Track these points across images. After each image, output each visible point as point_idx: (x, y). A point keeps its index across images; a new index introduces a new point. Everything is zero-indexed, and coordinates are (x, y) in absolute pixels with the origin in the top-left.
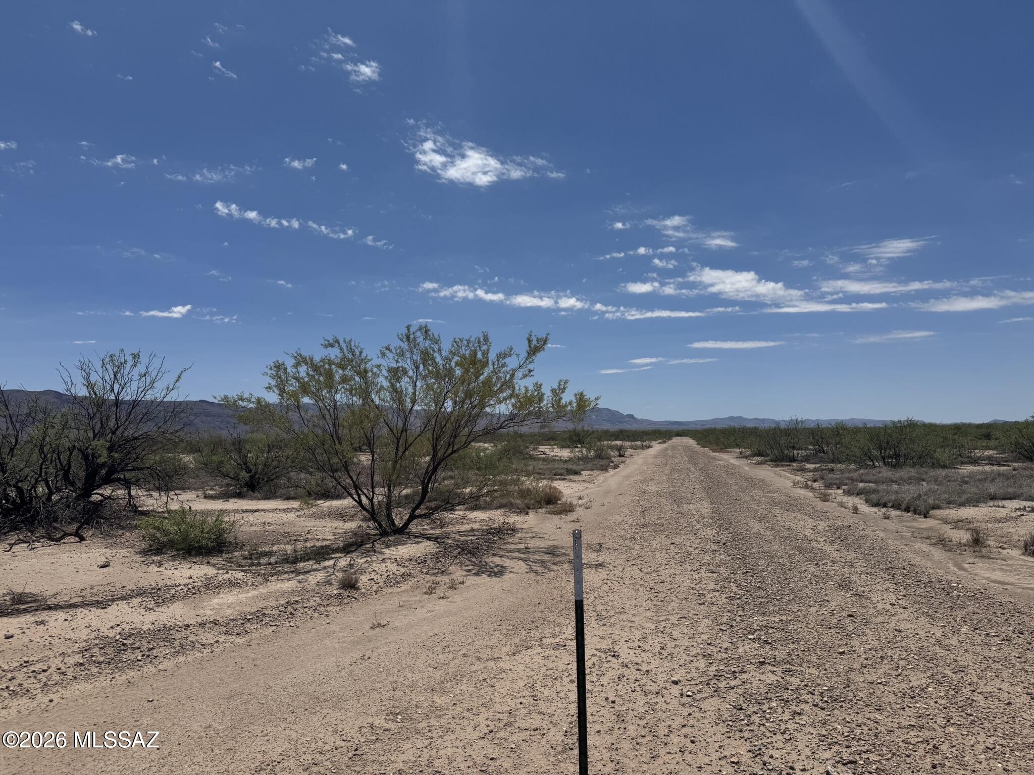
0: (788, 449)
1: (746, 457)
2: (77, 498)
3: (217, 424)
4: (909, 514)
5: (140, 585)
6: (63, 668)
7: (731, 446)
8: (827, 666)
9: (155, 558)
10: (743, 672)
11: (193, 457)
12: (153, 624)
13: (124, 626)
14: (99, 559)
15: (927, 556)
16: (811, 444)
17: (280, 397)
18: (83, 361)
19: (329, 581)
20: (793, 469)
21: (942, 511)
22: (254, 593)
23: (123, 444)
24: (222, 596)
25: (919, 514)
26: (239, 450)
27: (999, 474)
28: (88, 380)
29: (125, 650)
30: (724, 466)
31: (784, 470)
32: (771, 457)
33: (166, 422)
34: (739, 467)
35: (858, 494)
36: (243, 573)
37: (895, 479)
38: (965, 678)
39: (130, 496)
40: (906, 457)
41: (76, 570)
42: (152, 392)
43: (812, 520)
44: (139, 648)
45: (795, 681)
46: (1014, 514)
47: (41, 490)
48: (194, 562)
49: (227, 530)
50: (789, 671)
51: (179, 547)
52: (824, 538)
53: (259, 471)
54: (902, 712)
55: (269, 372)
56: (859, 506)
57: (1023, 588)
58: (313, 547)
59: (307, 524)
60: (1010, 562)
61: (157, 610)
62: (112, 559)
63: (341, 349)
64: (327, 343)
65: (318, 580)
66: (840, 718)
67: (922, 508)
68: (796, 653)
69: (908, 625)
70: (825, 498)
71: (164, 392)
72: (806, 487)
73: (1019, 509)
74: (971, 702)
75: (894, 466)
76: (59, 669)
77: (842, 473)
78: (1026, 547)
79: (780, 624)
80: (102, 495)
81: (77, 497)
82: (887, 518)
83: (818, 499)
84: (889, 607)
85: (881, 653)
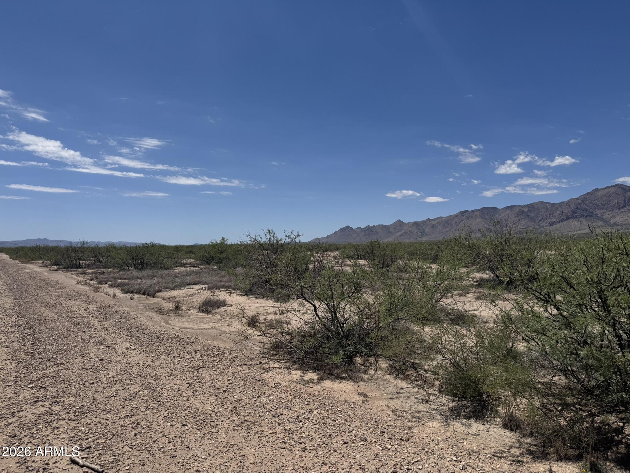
0: (76, 260)
1: (47, 266)
4: (145, 296)
7: (36, 259)
8: (81, 394)
10: (21, 410)
15: (151, 318)
16: (92, 257)
20: (79, 273)
21: (162, 293)
25: (150, 296)
27: (193, 272)
30: (29, 273)
31: (72, 274)
32: (65, 265)
34: (40, 273)
35: (117, 287)
37: (140, 277)
38: (159, 382)
40: (148, 264)
43: (86, 304)
45: (58, 408)
46: (197, 292)
50: (55, 403)
52: (92, 315)
54: (123, 410)
56: (117, 294)
57: (195, 329)
60: (191, 317)
66: (85, 423)
67: (152, 292)
68: (61, 390)
69: (135, 359)
70: (96, 290)
72: (86, 284)
73: (200, 289)
74: (160, 395)
75: (140, 269)
77: (109, 275)
78: (199, 308)
79: (53, 374)
82: (132, 299)
83: (92, 291)
84: (125, 351)
85: (116, 378)
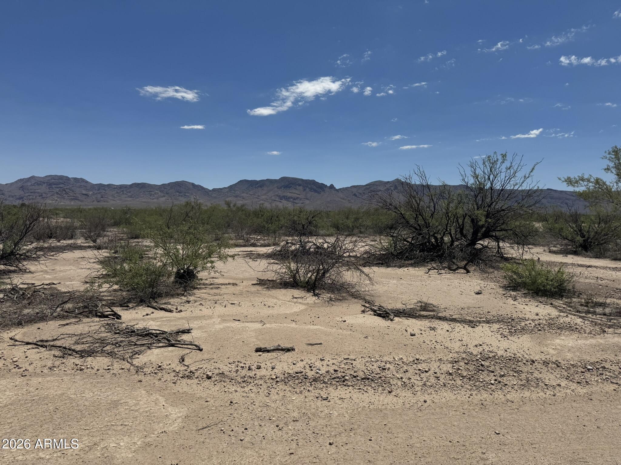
3: (559, 204)
5: (500, 313)
6: (438, 373)
9: (513, 293)
11: (542, 224)
12: (506, 351)
13: (485, 347)
14: (476, 287)
18: (472, 162)
22: (593, 341)
23: (496, 213)
24: (563, 338)
28: (475, 173)
29: (482, 371)
33: (523, 200)
36: (581, 320)
39: (499, 247)
41: (461, 293)
42: (514, 180)
44: (493, 372)
47: (447, 239)
48: (540, 302)
49: (567, 280)
51: (529, 288)
53: (591, 236)
55: (608, 156)
61: (510, 338)
62: (484, 289)
71: (523, 179)
76: (435, 373)
80: (482, 245)
81: (467, 245)
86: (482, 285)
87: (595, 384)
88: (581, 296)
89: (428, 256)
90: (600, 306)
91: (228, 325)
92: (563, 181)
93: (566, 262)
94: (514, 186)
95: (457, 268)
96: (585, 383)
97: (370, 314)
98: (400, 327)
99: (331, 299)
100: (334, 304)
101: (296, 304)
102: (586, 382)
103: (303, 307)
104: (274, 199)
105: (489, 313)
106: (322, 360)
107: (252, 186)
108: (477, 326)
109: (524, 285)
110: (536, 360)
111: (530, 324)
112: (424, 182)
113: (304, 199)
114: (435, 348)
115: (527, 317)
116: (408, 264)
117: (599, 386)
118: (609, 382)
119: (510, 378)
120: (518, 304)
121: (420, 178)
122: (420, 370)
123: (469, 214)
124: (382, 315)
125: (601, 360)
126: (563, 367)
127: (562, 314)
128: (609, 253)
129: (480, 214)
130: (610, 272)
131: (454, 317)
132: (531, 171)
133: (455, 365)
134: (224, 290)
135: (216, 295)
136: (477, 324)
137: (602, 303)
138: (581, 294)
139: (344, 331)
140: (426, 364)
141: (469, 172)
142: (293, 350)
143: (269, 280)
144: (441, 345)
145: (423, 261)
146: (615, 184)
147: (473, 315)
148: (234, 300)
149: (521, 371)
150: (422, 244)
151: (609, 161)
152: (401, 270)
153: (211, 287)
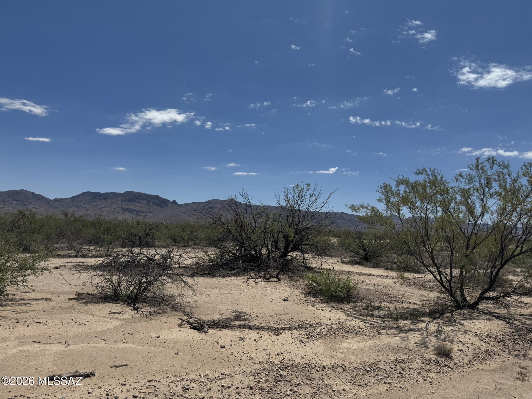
2: (281, 257)
3: (349, 224)
5: (301, 319)
6: (240, 388)
9: (313, 299)
11: (337, 240)
12: (303, 358)
13: (285, 355)
14: (284, 294)
17: (386, 206)
18: (285, 188)
19: (425, 343)
22: (370, 343)
23: (302, 231)
24: (349, 341)
26: (360, 238)
28: (287, 197)
29: (281, 381)
33: (322, 220)
36: (362, 323)
39: (304, 258)
41: (271, 300)
42: (315, 204)
44: (290, 382)
47: (264, 251)
48: (333, 307)
49: (353, 288)
51: (325, 294)
53: (371, 250)
55: (380, 190)
58: (408, 308)
59: (401, 289)
61: (307, 344)
62: (290, 296)
63: (428, 175)
64: (418, 171)
65: (416, 341)
71: (322, 204)
76: (237, 388)
80: (291, 256)
86: (289, 293)
87: (372, 385)
88: (363, 301)
89: (249, 266)
90: (377, 309)
91: (24, 348)
92: (349, 208)
93: (353, 271)
94: (316, 209)
95: (271, 277)
96: (364, 385)
97: (187, 327)
98: (212, 339)
99: (150, 313)
100: (153, 318)
101: (112, 320)
102: (366, 384)
103: (117, 323)
104: (117, 211)
105: (292, 320)
106: (122, 385)
107: (95, 198)
108: (281, 333)
109: (321, 292)
110: (327, 366)
111: (324, 329)
112: (247, 202)
113: (147, 212)
114: (241, 359)
115: (322, 322)
116: (231, 274)
117: (375, 388)
118: (383, 382)
119: (304, 387)
120: (315, 310)
121: (245, 199)
122: (223, 386)
123: (282, 231)
124: (198, 328)
125: (377, 361)
126: (348, 371)
127: (349, 318)
128: (382, 264)
129: (290, 231)
130: (384, 280)
131: (262, 325)
132: (328, 199)
133: (256, 377)
134: (34, 306)
135: (22, 312)
136: (281, 332)
137: (378, 307)
138: (363, 299)
139: (156, 348)
140: (230, 379)
141: (283, 196)
142: (92, 375)
143: (89, 294)
144: (247, 356)
145: (244, 271)
146: (385, 212)
147: (279, 322)
148: (42, 318)
149: (314, 378)
150: (244, 256)
151: (380, 194)
152: (224, 279)
153: (19, 303)
